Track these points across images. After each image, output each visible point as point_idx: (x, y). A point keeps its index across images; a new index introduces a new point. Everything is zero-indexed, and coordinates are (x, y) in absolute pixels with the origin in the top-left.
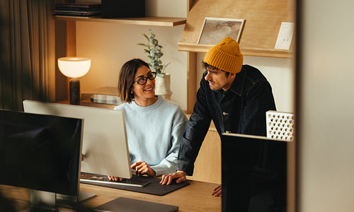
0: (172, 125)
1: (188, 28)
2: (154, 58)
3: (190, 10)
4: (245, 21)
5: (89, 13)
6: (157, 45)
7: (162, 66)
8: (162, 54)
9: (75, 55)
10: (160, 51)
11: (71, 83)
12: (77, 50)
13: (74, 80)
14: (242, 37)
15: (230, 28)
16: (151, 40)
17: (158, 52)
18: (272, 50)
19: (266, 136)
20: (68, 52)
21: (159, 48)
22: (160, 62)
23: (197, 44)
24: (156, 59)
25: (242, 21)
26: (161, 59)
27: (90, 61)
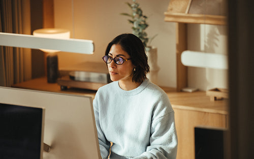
0: (152, 116)
2: (138, 30)
6: (141, 15)
7: (147, 40)
8: (146, 26)
10: (145, 22)
11: (49, 58)
13: (52, 55)
16: (135, 10)
17: (143, 23)
20: (46, 23)
21: (143, 19)
22: (145, 34)
23: (186, 14)
24: (141, 31)
26: (147, 31)
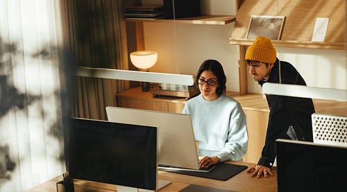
0: (230, 119)
1: (238, 25)
3: (239, 8)
4: (285, 18)
5: (154, 15)
9: (143, 49)
12: (146, 44)
14: (284, 31)
15: (272, 24)
18: (309, 42)
19: (313, 141)
23: (246, 39)
25: (283, 17)
27: (156, 54)
